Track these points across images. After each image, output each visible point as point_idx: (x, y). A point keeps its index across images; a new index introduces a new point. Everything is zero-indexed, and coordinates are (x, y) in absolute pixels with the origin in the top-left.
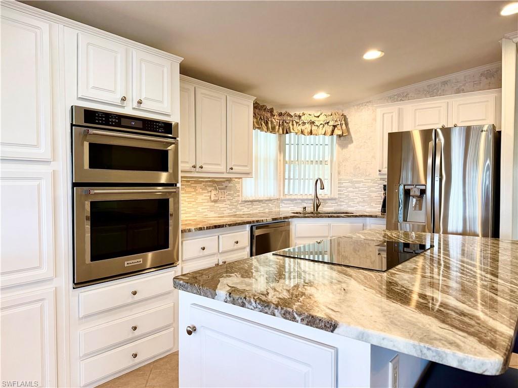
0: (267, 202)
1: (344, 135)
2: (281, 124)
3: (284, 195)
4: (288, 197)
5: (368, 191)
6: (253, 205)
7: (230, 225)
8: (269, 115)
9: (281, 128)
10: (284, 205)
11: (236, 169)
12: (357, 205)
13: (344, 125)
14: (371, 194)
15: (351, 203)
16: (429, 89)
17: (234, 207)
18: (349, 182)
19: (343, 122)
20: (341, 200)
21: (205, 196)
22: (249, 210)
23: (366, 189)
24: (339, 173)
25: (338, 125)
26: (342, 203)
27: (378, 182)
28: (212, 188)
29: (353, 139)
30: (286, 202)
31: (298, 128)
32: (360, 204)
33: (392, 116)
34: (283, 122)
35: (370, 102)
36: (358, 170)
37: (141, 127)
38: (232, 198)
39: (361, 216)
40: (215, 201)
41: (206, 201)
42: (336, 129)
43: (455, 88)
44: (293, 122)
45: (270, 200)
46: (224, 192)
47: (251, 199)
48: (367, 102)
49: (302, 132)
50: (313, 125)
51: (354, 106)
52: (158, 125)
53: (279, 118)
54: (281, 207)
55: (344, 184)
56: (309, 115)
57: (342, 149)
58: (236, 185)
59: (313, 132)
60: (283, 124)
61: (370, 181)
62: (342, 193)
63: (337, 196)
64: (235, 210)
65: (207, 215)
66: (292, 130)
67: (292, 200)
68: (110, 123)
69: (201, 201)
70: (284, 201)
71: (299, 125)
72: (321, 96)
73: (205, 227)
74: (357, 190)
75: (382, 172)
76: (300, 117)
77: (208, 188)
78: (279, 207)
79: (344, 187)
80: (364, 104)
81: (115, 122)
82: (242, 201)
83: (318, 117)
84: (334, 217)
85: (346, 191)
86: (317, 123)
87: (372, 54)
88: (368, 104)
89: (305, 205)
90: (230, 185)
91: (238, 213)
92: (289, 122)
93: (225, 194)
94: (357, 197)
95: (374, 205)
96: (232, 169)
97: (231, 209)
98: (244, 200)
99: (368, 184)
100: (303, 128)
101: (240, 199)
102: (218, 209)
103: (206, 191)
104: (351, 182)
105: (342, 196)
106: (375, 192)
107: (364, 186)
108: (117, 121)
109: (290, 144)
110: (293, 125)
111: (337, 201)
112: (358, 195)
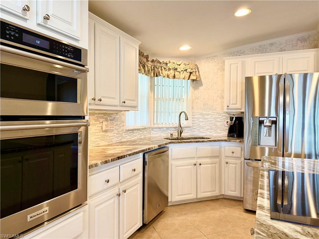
0: (143, 130)
1: (197, 79)
2: (152, 68)
3: (154, 124)
4: (156, 126)
5: (214, 121)
6: (133, 133)
7: (130, 155)
8: (145, 60)
9: (152, 72)
10: (154, 132)
11: (128, 103)
12: (206, 131)
13: (197, 72)
14: (217, 123)
15: (202, 130)
16: (260, 48)
17: (120, 135)
18: (200, 115)
19: (197, 70)
20: (194, 127)
21: (97, 127)
22: (131, 137)
23: (213, 119)
24: (192, 108)
25: (193, 72)
26: (195, 130)
27: (222, 115)
28: (103, 119)
29: (203, 83)
30: (155, 130)
31: (165, 73)
32: (209, 131)
33: (237, 66)
34: (154, 68)
35: (216, 56)
36: (207, 106)
37: (48, 48)
38: (118, 128)
39: (219, 141)
40: (106, 131)
41: (99, 131)
42: (192, 75)
43: (279, 48)
44: (161, 68)
45: (145, 129)
46: (113, 123)
47: (132, 128)
48: (214, 56)
49: (168, 76)
50: (176, 71)
51: (203, 59)
52: (67, 49)
53: (151, 64)
54: (152, 133)
55: (196, 116)
56: (173, 63)
57: (195, 91)
58: (122, 116)
59: (176, 76)
60: (154, 69)
61: (216, 114)
62: (194, 122)
63: (191, 125)
64: (120, 138)
65: (99, 144)
66: (161, 74)
67: (160, 128)
68: (8, 36)
69: (94, 132)
70: (154, 129)
71: (166, 70)
72: (185, 48)
73: (110, 159)
74: (207, 120)
75: (229, 107)
76: (167, 64)
77: (100, 119)
78: (150, 134)
79: (196, 118)
80: (211, 58)
81: (14, 36)
82: (126, 130)
83: (180, 65)
84: (200, 142)
85: (197, 121)
86: (179, 70)
87: (242, 12)
88: (214, 58)
89: (172, 132)
90: (117, 117)
91: (123, 140)
92: (159, 68)
93: (113, 125)
94: (206, 126)
95: (219, 132)
96: (125, 103)
97: (118, 138)
98: (128, 129)
99: (215, 116)
100: (169, 73)
101: (125, 128)
102: (108, 138)
103: (98, 122)
104: (202, 114)
105: (194, 125)
106: (220, 122)
107: (211, 118)
108: (17, 35)
109: (158, 86)
110: (162, 70)
111: (191, 128)
112: (207, 124)
